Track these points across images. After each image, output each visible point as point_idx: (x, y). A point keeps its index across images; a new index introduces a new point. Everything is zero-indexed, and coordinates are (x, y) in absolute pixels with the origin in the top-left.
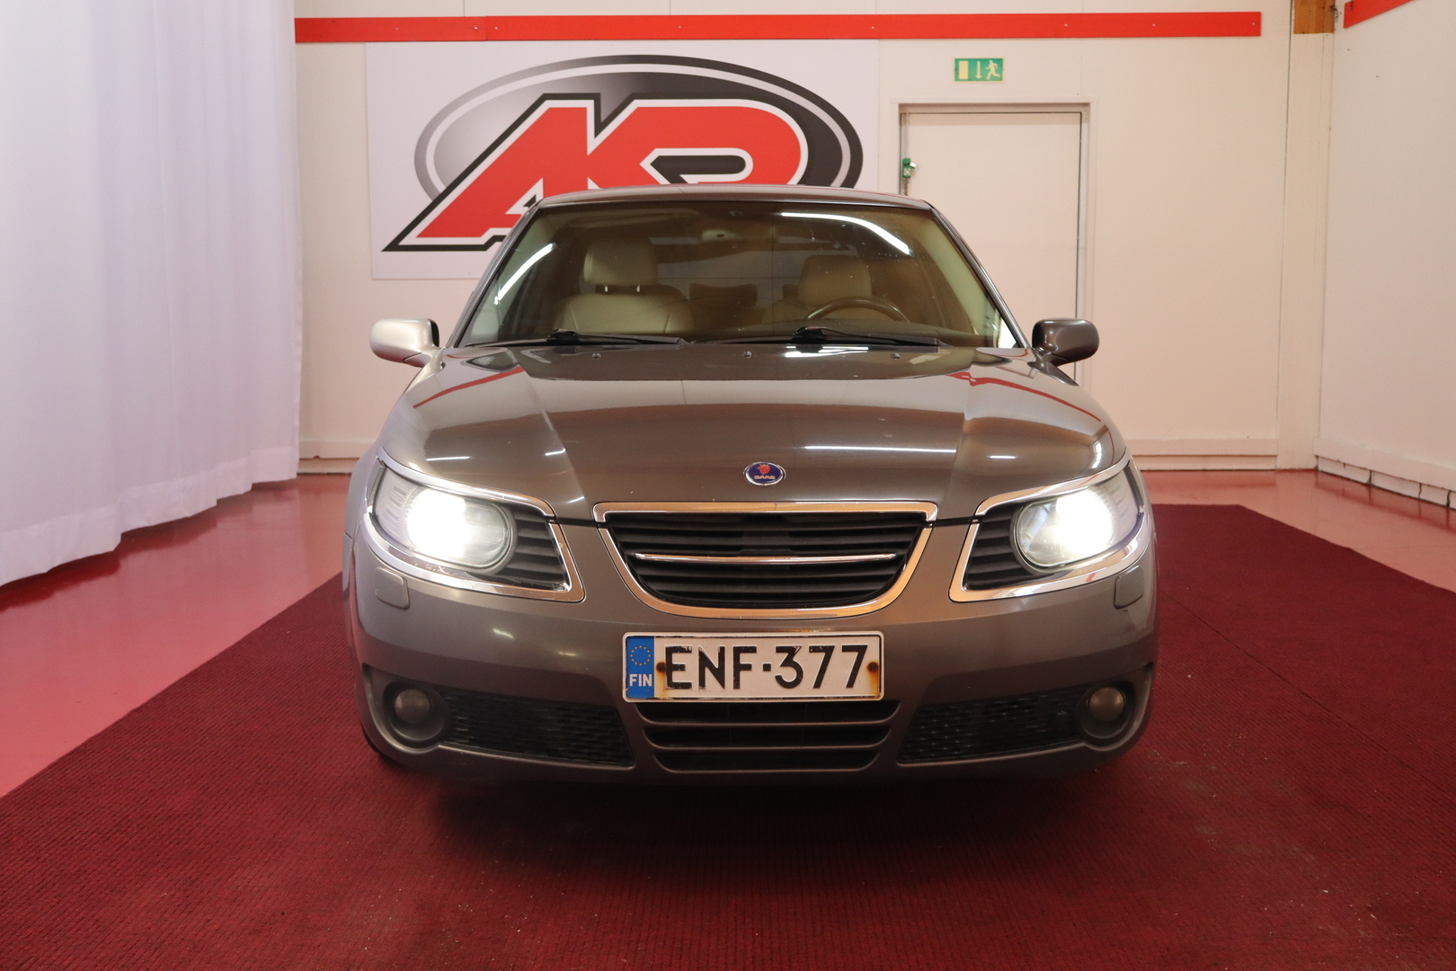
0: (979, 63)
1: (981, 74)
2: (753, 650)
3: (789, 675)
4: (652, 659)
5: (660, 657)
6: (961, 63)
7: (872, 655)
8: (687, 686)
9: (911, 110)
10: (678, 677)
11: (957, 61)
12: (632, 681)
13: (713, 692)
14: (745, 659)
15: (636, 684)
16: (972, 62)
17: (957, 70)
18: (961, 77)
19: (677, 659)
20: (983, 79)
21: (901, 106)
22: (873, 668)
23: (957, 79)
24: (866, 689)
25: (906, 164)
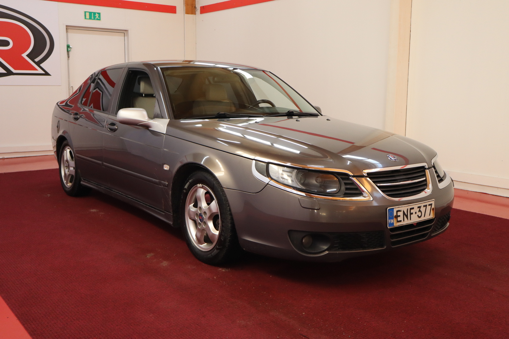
0: (93, 14)
1: (93, 17)
2: (413, 208)
3: (419, 214)
4: (393, 214)
5: (395, 214)
6: (86, 13)
7: (433, 206)
8: (400, 221)
9: (69, 28)
10: (399, 219)
11: (85, 12)
12: (389, 222)
13: (406, 222)
14: (412, 211)
15: (390, 222)
16: (90, 13)
17: (85, 16)
18: (87, 18)
19: (399, 214)
20: (94, 19)
21: (67, 26)
22: (433, 209)
23: (85, 18)
24: (432, 216)
25: (68, 47)
